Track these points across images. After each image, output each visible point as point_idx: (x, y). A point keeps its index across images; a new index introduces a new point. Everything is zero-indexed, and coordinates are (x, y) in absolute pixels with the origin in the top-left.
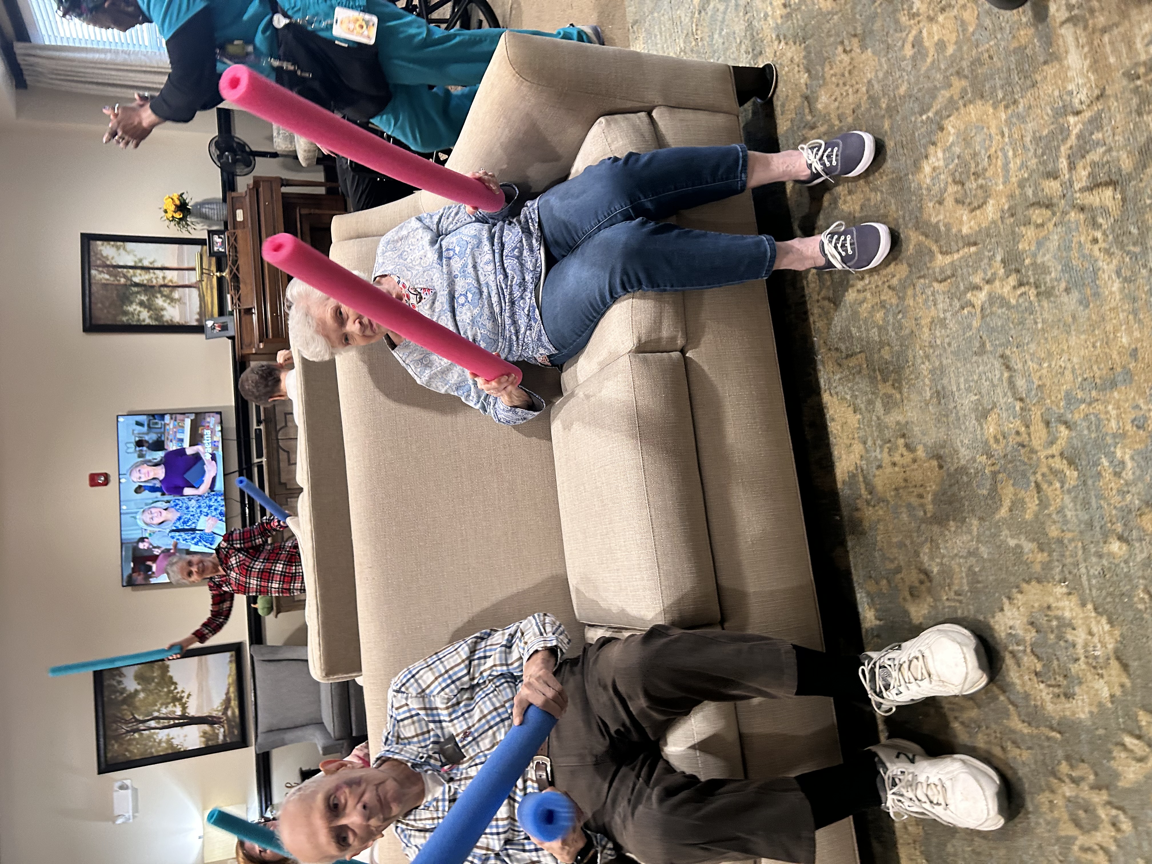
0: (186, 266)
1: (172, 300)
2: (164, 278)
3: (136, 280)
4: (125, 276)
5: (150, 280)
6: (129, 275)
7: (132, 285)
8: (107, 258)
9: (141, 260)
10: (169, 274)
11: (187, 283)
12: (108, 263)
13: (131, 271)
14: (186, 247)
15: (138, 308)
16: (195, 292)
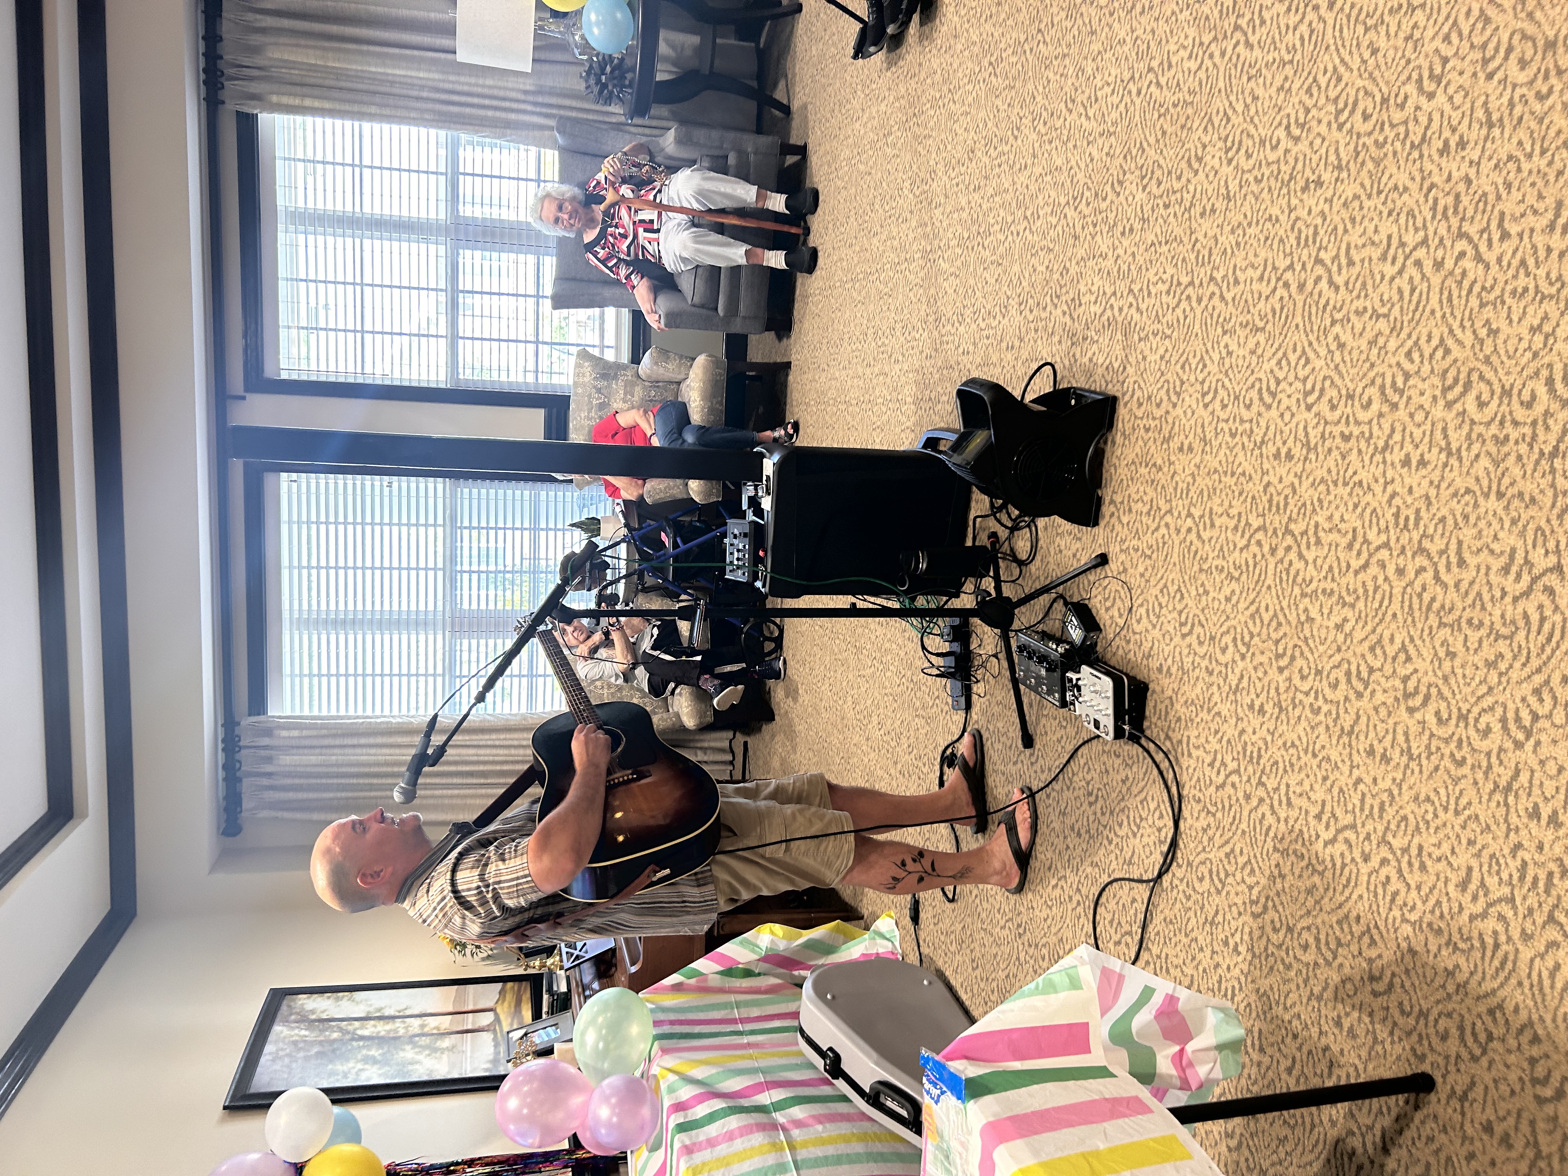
0: (471, 1007)
1: (436, 1050)
2: (422, 1026)
3: (366, 1033)
4: (341, 1029)
5: (396, 1031)
6: (350, 1028)
7: (353, 1039)
8: (313, 1012)
9: (379, 1010)
10: (432, 1022)
11: (470, 1027)
12: (313, 1017)
13: (357, 1024)
14: (471, 988)
15: (360, 1066)
16: (487, 1037)
